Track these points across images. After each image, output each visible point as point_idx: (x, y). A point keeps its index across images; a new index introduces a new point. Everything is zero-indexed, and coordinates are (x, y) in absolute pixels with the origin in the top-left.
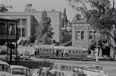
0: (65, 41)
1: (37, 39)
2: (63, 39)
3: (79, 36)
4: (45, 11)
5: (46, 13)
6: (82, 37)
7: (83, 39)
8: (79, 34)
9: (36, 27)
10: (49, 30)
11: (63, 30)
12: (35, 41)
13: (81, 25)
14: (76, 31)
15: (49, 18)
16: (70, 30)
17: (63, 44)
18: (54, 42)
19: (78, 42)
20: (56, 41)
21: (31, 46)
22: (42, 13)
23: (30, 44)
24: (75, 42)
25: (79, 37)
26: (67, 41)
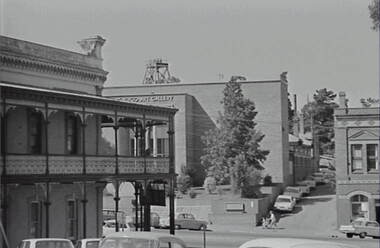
0: (299, 180)
1: (210, 173)
2: (291, 172)
3: (361, 159)
4: (233, 79)
5: (238, 85)
6: (371, 164)
7: (372, 170)
8: (358, 153)
9: (206, 133)
10: (253, 141)
11: (291, 144)
12: (206, 182)
13: (364, 123)
14: (350, 143)
15: (249, 103)
16: (310, 143)
17: (297, 188)
18: (268, 182)
19: (355, 182)
20: (274, 181)
21: (193, 196)
22: (225, 86)
23: (189, 192)
24: (345, 182)
25: (358, 165)
26: (304, 179)
